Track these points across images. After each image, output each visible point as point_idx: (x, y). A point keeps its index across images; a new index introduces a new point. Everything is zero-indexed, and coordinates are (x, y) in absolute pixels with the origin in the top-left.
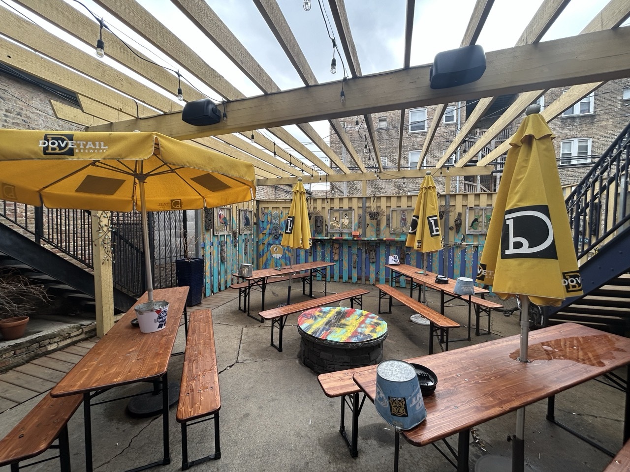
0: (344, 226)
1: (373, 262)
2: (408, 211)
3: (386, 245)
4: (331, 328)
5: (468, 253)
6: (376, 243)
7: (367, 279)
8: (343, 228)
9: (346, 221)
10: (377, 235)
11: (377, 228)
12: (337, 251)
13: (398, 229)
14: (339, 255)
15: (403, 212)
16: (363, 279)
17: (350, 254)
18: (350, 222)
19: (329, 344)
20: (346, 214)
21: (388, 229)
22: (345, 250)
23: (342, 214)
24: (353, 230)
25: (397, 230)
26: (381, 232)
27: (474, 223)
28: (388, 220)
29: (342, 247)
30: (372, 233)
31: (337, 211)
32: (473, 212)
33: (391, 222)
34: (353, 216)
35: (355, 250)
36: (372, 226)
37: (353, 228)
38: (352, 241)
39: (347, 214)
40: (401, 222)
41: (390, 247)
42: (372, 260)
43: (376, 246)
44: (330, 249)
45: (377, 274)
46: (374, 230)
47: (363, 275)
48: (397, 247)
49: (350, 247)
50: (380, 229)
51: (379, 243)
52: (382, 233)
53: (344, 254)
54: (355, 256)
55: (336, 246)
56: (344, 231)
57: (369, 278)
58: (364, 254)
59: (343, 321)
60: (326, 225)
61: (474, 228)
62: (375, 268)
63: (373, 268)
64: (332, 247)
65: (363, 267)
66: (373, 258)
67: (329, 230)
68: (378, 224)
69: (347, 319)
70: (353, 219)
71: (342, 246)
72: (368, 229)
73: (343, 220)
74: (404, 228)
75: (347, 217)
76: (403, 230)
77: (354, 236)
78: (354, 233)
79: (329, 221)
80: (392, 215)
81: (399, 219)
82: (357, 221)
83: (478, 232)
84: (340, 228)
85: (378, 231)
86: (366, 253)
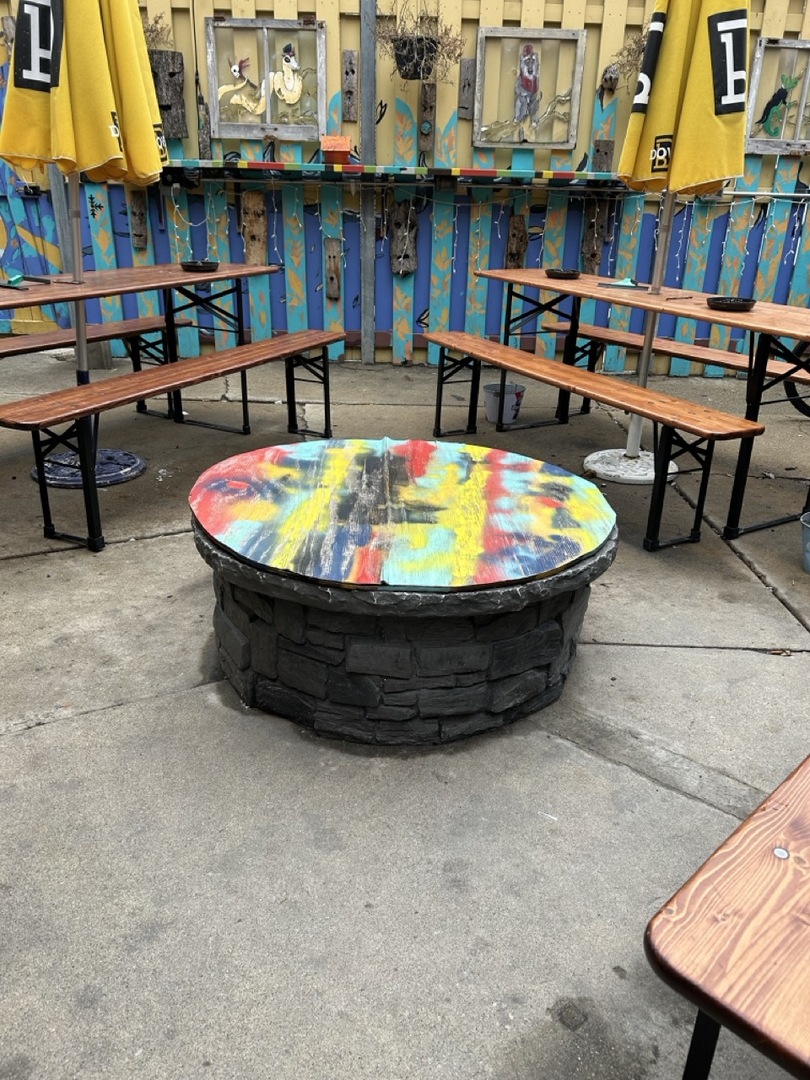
0: (282, 108)
1: (406, 275)
2: (548, 45)
3: (458, 199)
4: (375, 529)
5: (736, 229)
6: (418, 191)
7: (384, 344)
8: (280, 119)
9: (288, 83)
10: (423, 156)
11: (422, 121)
12: (259, 229)
13: (502, 127)
14: (269, 244)
15: (528, 51)
16: (368, 343)
17: (314, 240)
18: (310, 91)
19: (399, 603)
20: (288, 50)
21: (463, 127)
22: (293, 225)
23: (272, 48)
24: (323, 128)
25: (502, 134)
26: (438, 138)
27: (774, 109)
28: (468, 85)
29: (280, 211)
30: (399, 143)
31: (245, 29)
32: (775, 61)
33: (478, 95)
34: (321, 59)
35: (331, 225)
36: (402, 111)
37: (322, 118)
38: (320, 184)
39: (295, 46)
40: (517, 96)
41: (469, 209)
42: (402, 266)
43: (417, 202)
44: (225, 221)
45: (419, 321)
46: (411, 130)
47: (368, 327)
48: (496, 208)
49: (310, 209)
50: (433, 125)
51: (429, 192)
52: (441, 143)
53: (288, 243)
54: (335, 250)
55: (253, 203)
56: (284, 134)
57: (388, 337)
58: (369, 241)
59: (408, 494)
60: (200, 100)
61: (767, 131)
62: (410, 299)
63: (403, 297)
64: (236, 210)
65: (367, 293)
66: (406, 256)
67: (214, 126)
68: (427, 105)
69: (420, 481)
70: (320, 74)
71: (279, 205)
72: (384, 130)
73: (275, 80)
74: (525, 126)
75: (294, 63)
76: (521, 133)
77: (331, 157)
78: (327, 144)
79: (213, 81)
80: (483, 63)
81: (511, 83)
82: (336, 88)
83: (776, 146)
84: (263, 116)
85: (425, 133)
86: (378, 238)
